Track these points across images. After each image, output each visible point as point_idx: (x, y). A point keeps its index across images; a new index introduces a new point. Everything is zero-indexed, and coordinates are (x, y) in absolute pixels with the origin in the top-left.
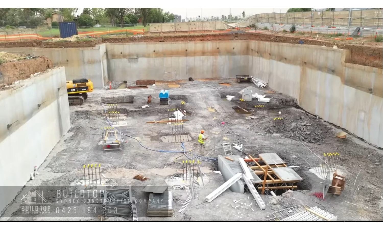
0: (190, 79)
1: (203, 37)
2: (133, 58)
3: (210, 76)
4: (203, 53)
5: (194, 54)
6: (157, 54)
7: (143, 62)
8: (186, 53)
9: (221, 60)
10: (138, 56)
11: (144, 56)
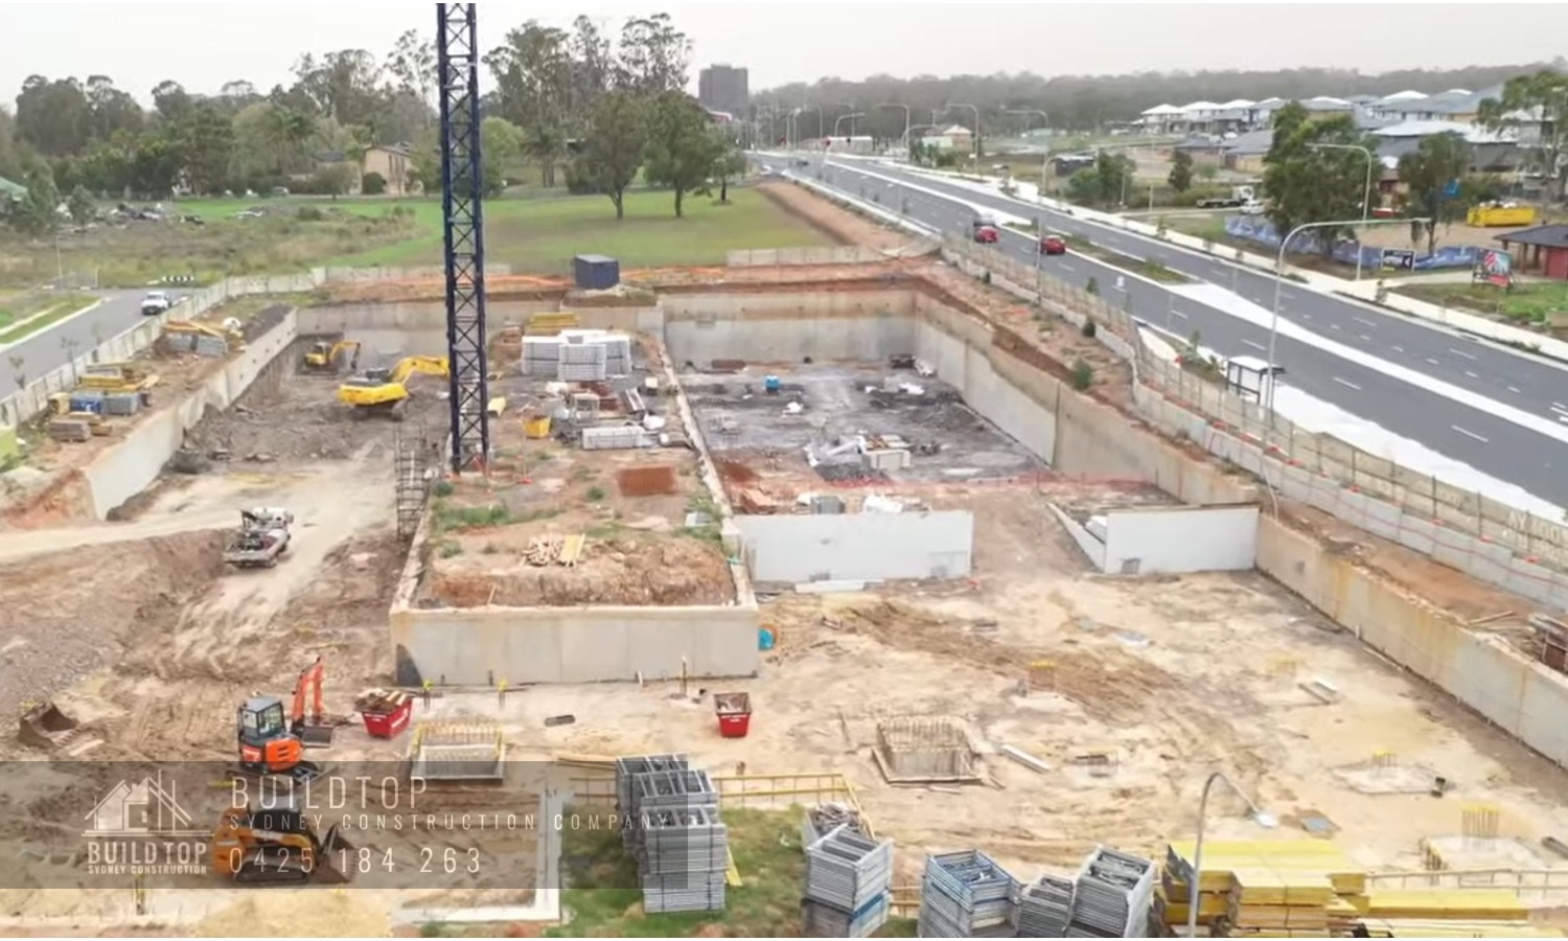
0: (807, 360)
1: (832, 285)
2: (704, 320)
3: (842, 355)
4: (833, 313)
5: (815, 314)
6: (748, 314)
7: (723, 328)
8: (801, 313)
9: (866, 326)
10: (715, 317)
11: (725, 318)
